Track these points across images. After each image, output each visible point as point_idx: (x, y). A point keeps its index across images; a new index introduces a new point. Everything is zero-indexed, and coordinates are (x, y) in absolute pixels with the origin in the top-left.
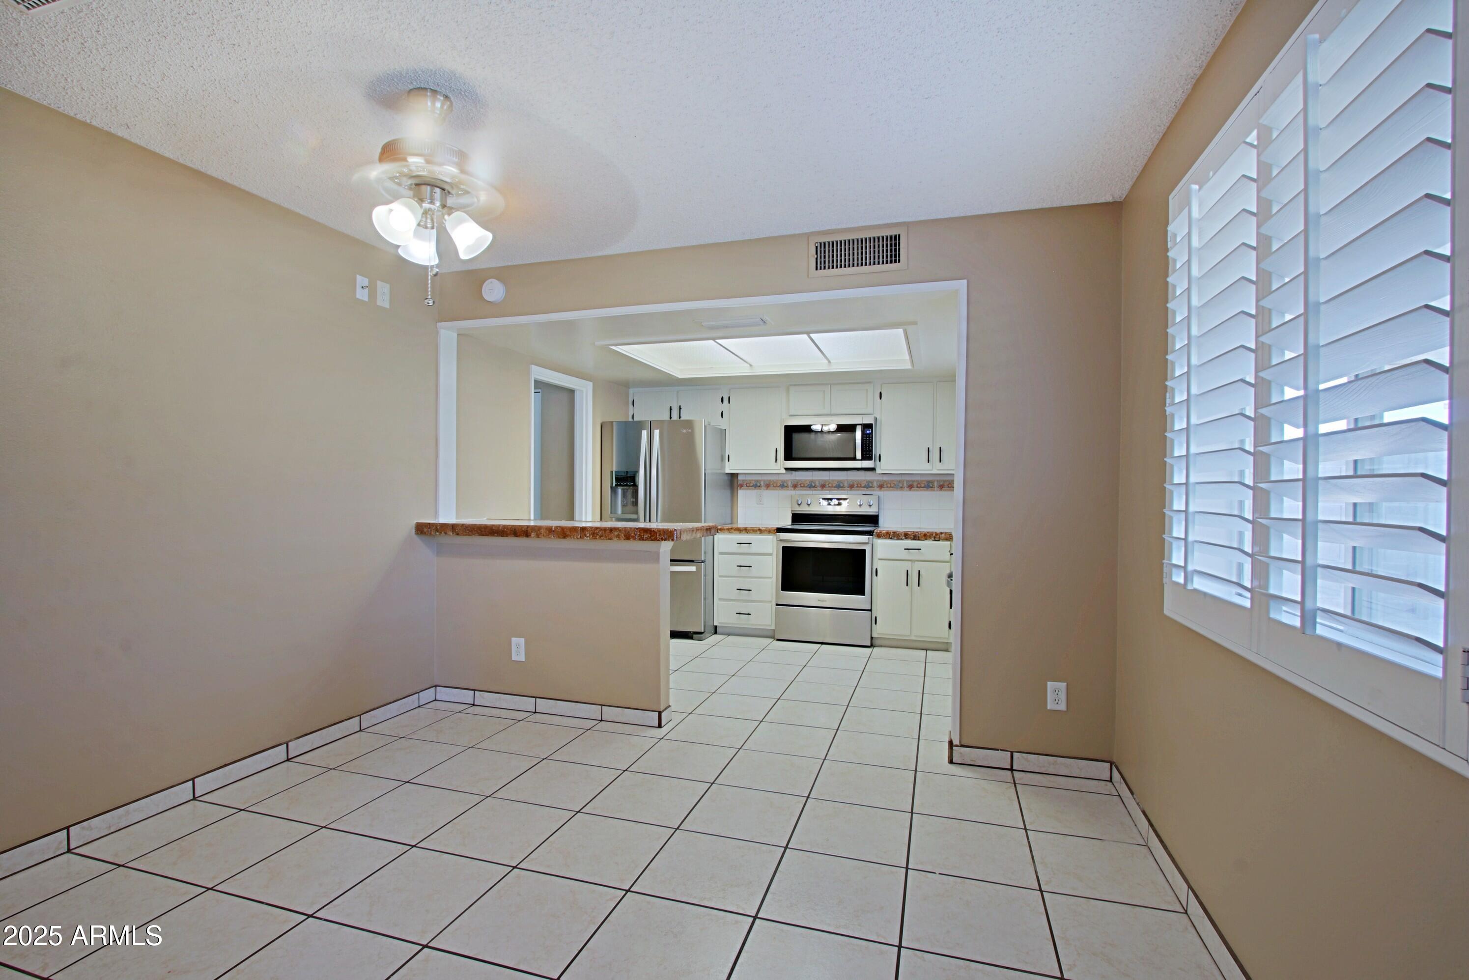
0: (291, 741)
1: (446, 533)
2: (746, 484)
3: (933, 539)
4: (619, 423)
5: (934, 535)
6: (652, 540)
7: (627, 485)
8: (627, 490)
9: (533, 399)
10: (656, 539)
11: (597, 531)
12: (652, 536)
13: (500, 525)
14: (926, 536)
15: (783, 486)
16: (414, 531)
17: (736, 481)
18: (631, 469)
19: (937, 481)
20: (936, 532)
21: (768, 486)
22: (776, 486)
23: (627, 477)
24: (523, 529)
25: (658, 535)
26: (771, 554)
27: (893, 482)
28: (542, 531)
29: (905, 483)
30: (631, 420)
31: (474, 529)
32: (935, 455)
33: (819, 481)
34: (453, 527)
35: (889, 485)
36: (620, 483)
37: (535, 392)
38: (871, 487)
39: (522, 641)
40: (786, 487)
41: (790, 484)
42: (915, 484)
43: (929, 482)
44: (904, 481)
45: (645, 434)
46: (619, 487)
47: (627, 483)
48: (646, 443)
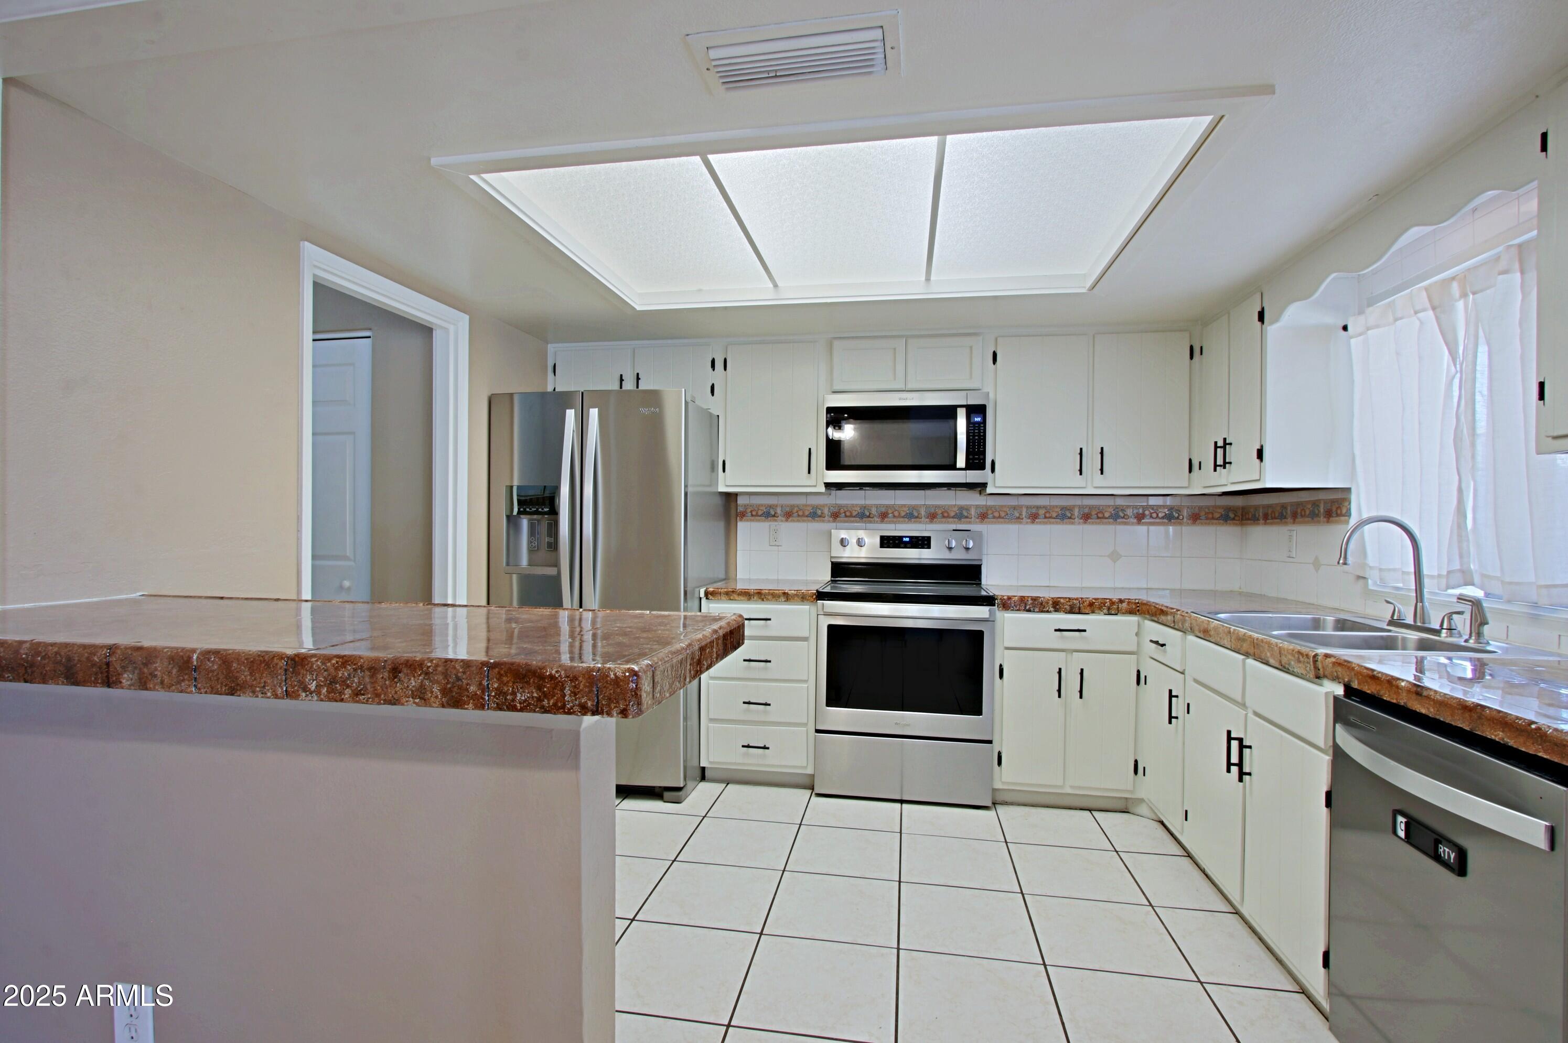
2: (751, 512)
3: (1105, 611)
4: (525, 397)
5: (1108, 604)
7: (537, 513)
8: (538, 521)
12: (546, 695)
14: (1093, 606)
15: (814, 515)
17: (733, 505)
18: (546, 484)
19: (1079, 507)
20: (1110, 600)
21: (788, 515)
22: (803, 516)
23: (544, 498)
25: (567, 691)
26: (805, 639)
27: (1005, 509)
28: (159, 666)
29: (1024, 510)
30: (548, 391)
32: (1090, 462)
33: (877, 506)
35: (996, 514)
36: (525, 509)
38: (967, 517)
40: (820, 516)
41: (826, 511)
42: (1042, 512)
43: (1063, 508)
44: (1021, 507)
45: (570, 414)
46: (522, 516)
47: (538, 509)
48: (573, 431)
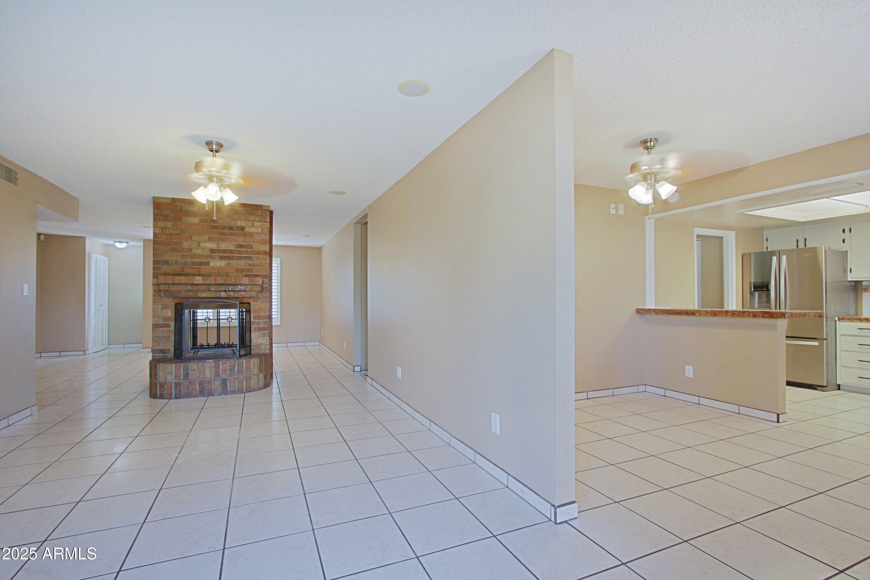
0: (588, 392)
1: (651, 313)
4: (755, 253)
6: (771, 318)
7: (762, 290)
8: (762, 293)
9: (696, 244)
10: (773, 317)
11: (735, 313)
12: (771, 315)
13: (678, 309)
16: (635, 312)
17: (859, 286)
18: (766, 281)
23: (764, 286)
24: (692, 311)
25: (774, 315)
28: (702, 312)
30: (765, 250)
31: (665, 311)
34: (654, 311)
36: (757, 290)
37: (697, 240)
39: (691, 367)
45: (774, 259)
46: (756, 292)
47: (762, 289)
48: (776, 264)
